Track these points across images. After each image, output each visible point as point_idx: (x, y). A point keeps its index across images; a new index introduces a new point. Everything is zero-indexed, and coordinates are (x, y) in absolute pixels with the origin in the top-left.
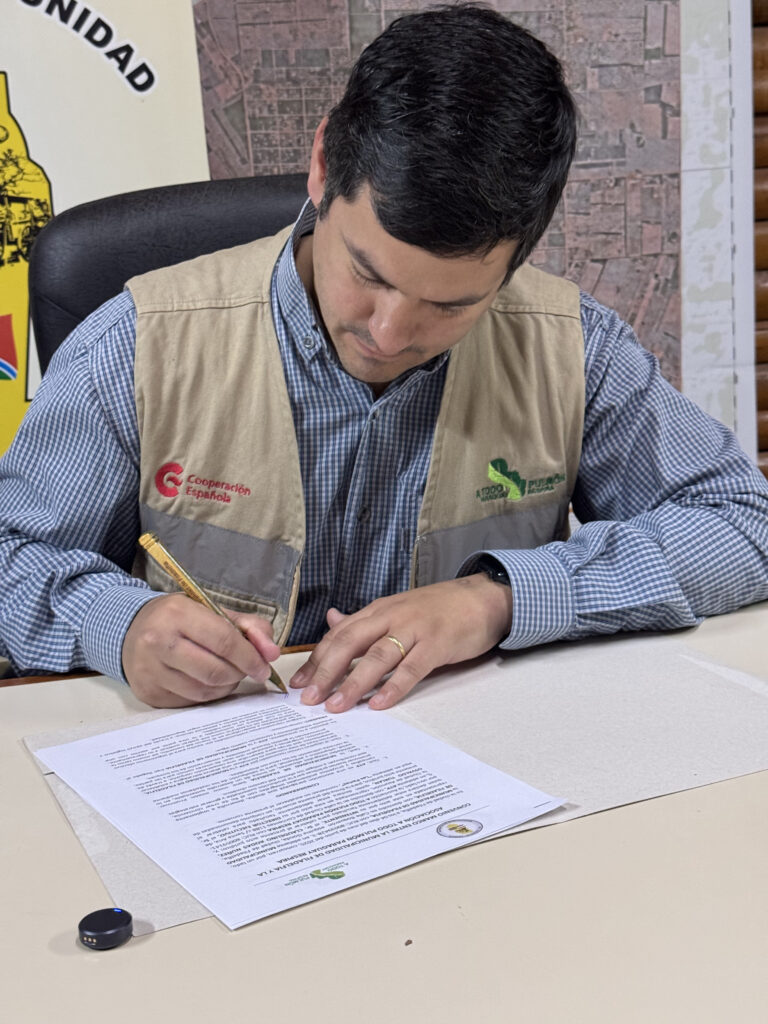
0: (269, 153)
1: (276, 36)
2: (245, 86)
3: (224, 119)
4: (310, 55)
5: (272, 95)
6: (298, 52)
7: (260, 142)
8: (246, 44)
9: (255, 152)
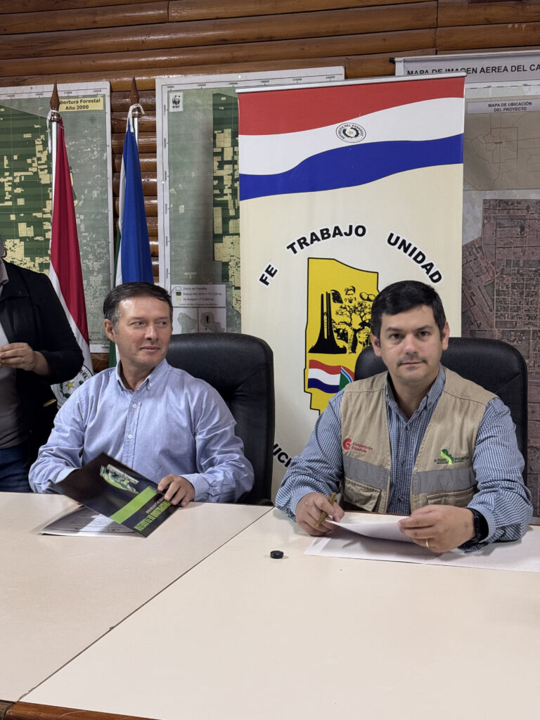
0: (504, 307)
1: (514, 253)
2: (496, 276)
3: (484, 291)
4: (530, 263)
5: (509, 280)
6: (524, 261)
7: (501, 302)
8: (499, 257)
9: (497, 307)
